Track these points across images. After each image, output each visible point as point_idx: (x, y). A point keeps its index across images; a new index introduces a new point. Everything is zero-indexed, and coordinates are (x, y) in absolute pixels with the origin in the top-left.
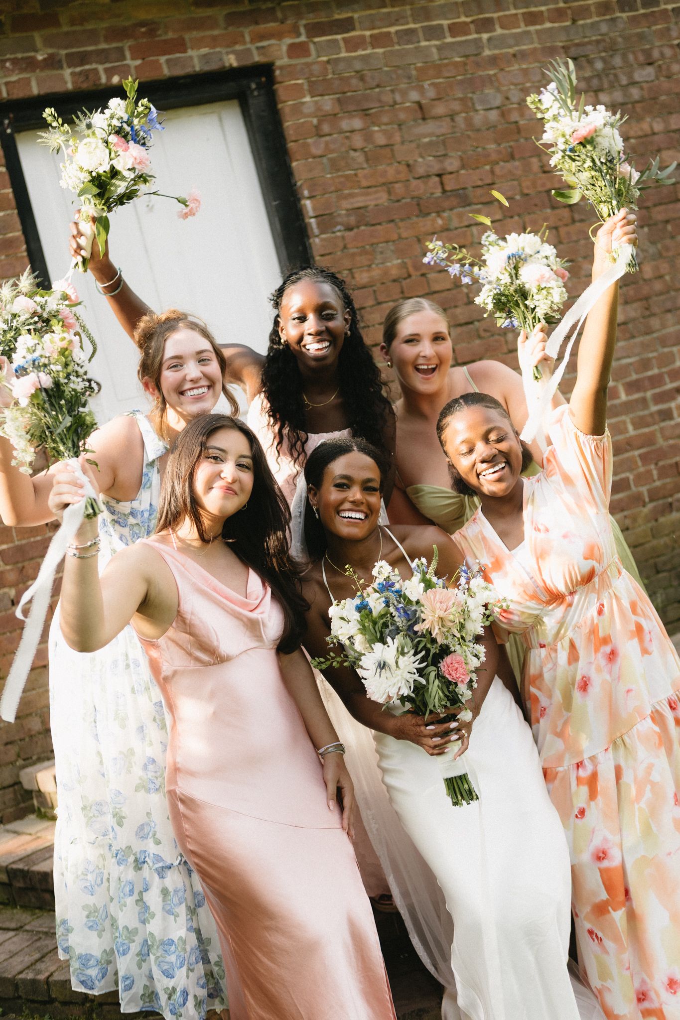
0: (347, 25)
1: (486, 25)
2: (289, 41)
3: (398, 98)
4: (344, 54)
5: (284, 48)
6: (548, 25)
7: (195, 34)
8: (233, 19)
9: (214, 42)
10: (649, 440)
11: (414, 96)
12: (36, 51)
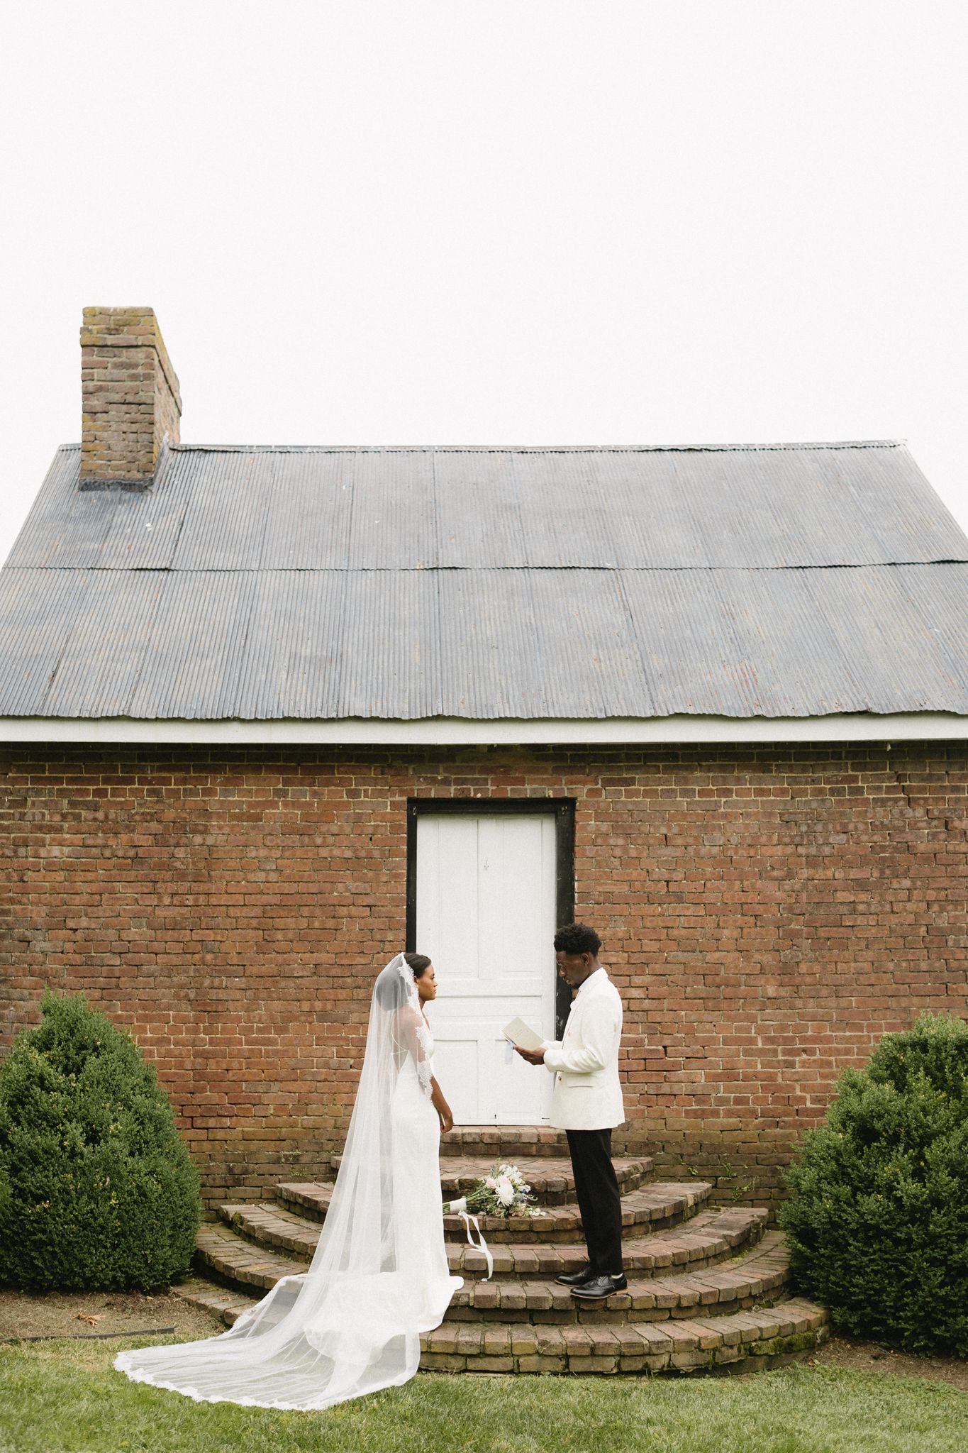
0: (631, 782)
1: (727, 793)
2: (590, 787)
3: (652, 830)
4: (623, 799)
5: (585, 791)
6: (772, 798)
7: (532, 776)
8: (557, 770)
9: (542, 781)
10: (772, 1078)
11: (664, 830)
12: (438, 774)
